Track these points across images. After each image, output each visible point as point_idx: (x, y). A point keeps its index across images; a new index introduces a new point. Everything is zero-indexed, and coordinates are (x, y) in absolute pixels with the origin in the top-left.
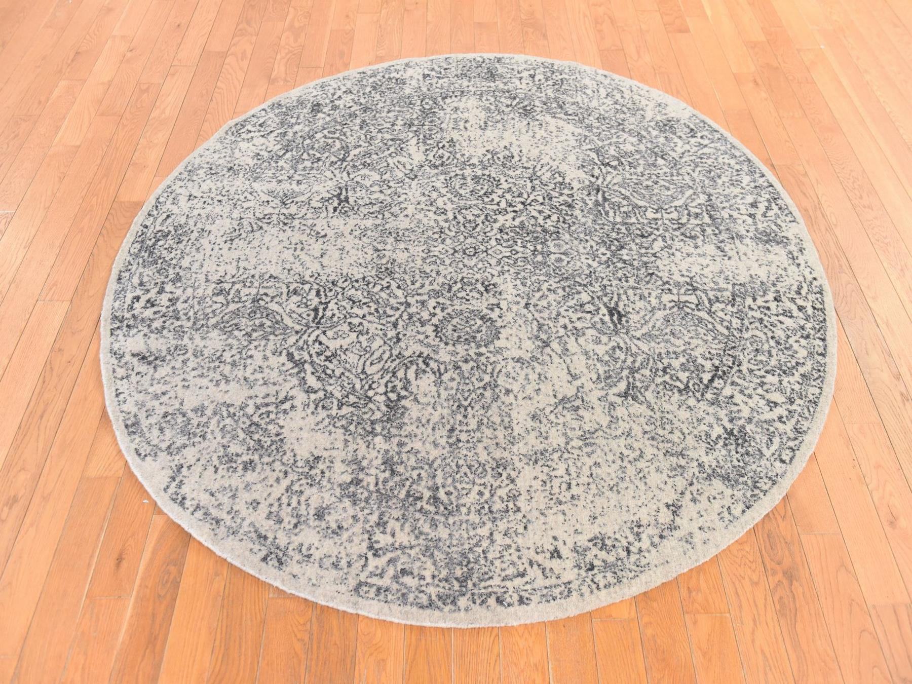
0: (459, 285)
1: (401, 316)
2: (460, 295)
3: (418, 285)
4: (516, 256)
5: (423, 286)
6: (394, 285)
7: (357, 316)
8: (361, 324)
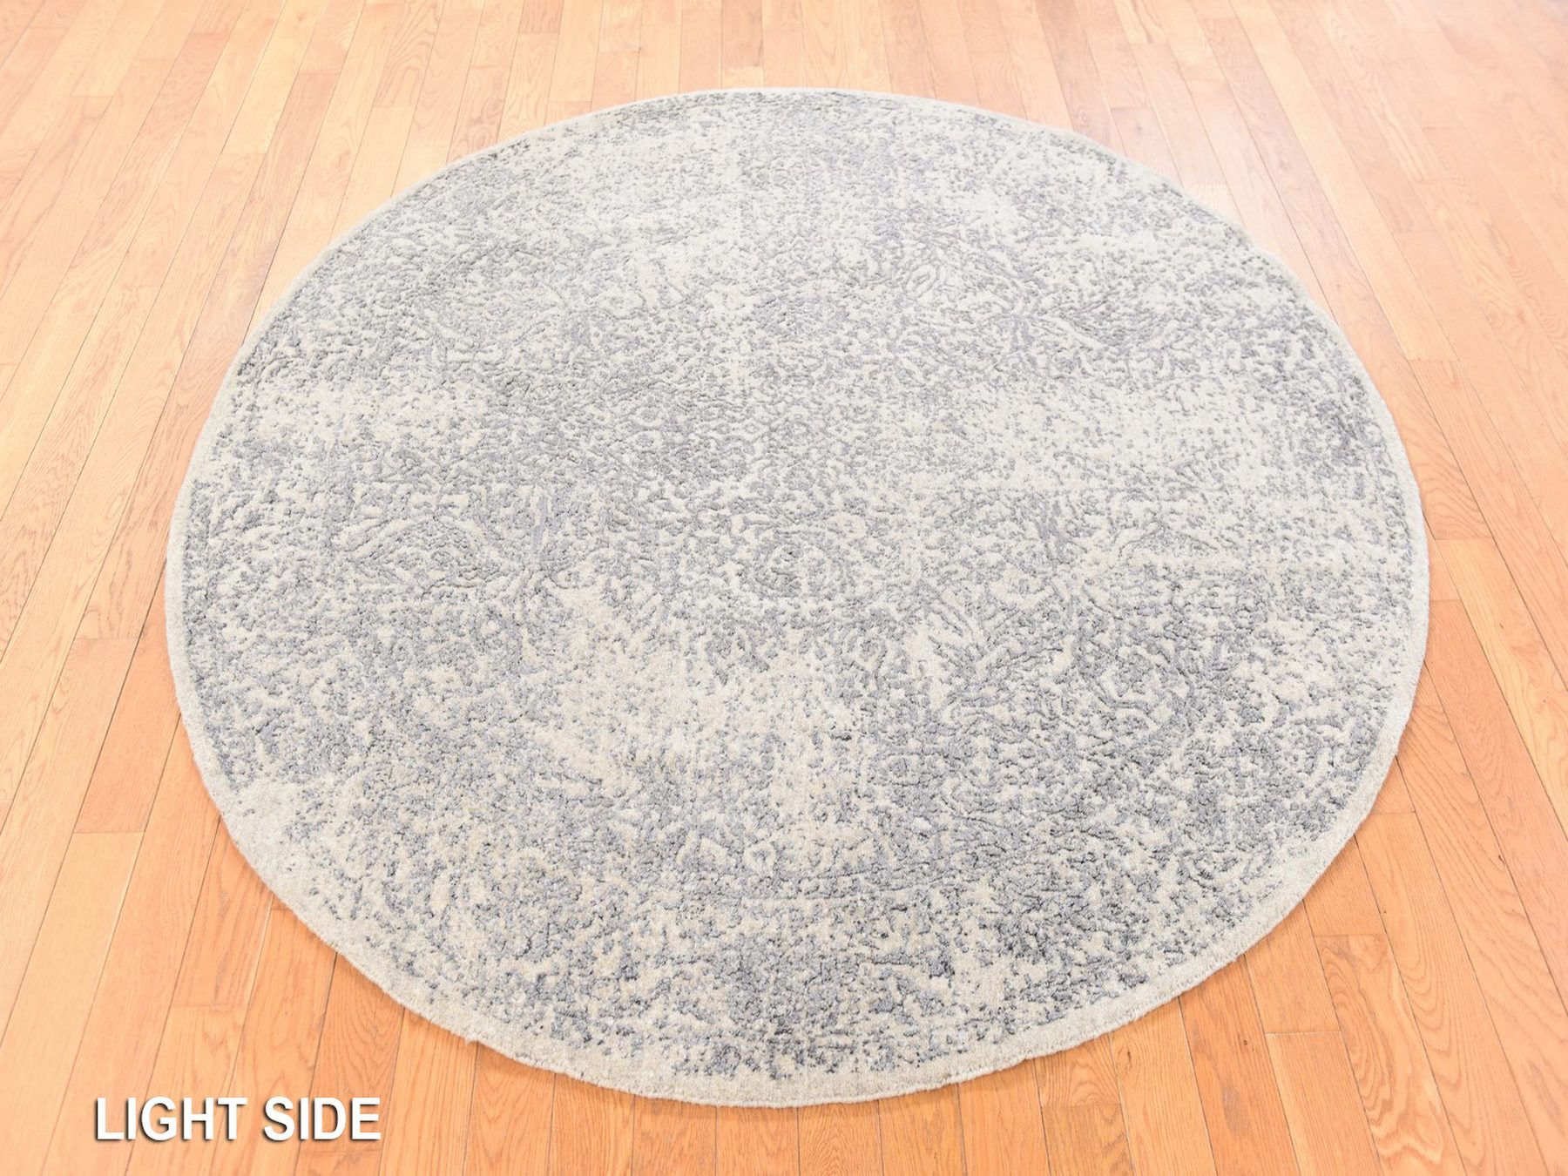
0: (815, 375)
1: (899, 333)
2: (814, 361)
3: (881, 376)
4: (721, 421)
5: (872, 374)
6: (919, 376)
7: (963, 331)
8: (956, 321)
